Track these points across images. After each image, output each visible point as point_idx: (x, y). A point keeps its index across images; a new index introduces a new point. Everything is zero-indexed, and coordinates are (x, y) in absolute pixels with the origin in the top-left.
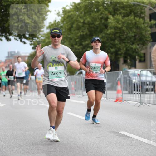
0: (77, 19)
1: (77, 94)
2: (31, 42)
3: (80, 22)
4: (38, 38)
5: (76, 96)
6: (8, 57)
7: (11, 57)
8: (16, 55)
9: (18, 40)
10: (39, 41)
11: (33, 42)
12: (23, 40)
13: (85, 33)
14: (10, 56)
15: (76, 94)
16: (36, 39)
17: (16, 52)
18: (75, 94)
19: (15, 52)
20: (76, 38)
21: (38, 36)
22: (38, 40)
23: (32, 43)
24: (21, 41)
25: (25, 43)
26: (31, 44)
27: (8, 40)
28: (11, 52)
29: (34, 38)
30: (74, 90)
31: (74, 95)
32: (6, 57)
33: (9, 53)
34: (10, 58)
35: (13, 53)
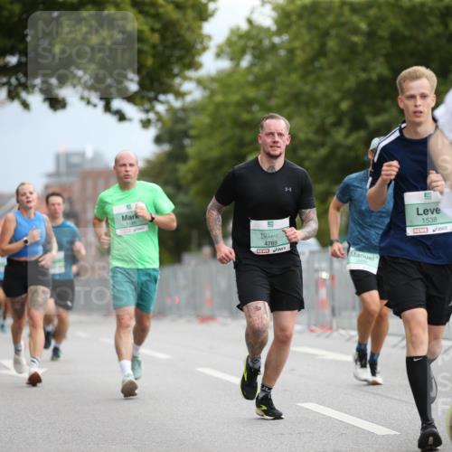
0: (343, 19)
1: (338, 328)
2: (147, 111)
3: (356, 31)
4: (179, 95)
5: (335, 334)
6: (57, 174)
7: (68, 174)
8: (88, 167)
9: (95, 106)
10: (184, 109)
11: (157, 113)
12: (117, 104)
13: (374, 76)
14: (63, 169)
15: (335, 326)
16: (171, 98)
17: (89, 154)
18: (331, 328)
19: (82, 155)
20: (336, 96)
21: (180, 85)
22: (177, 104)
23: (152, 116)
24: (108, 108)
25: (121, 117)
26: (146, 124)
27: (56, 103)
28: (68, 155)
29: (162, 97)
30: (328, 312)
31: (329, 332)
32: (50, 175)
33: (58, 158)
34: (64, 180)
35: (75, 160)
